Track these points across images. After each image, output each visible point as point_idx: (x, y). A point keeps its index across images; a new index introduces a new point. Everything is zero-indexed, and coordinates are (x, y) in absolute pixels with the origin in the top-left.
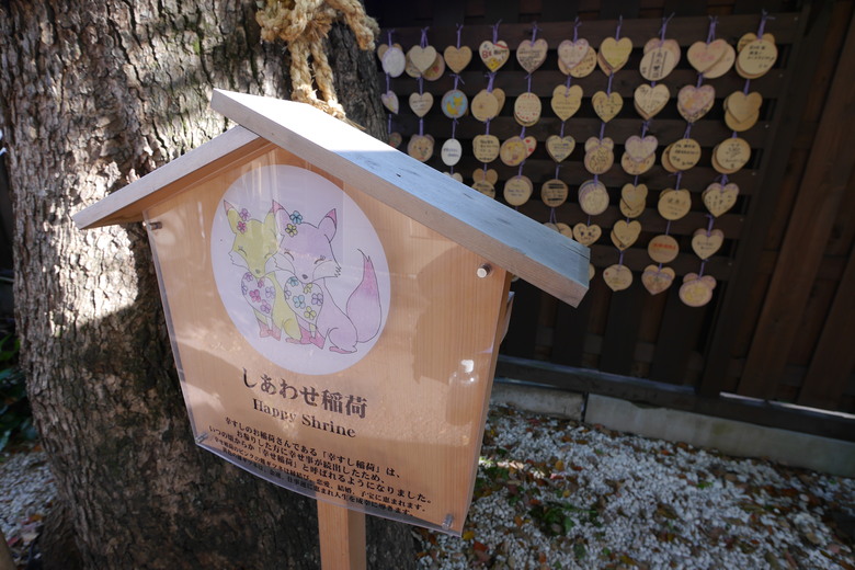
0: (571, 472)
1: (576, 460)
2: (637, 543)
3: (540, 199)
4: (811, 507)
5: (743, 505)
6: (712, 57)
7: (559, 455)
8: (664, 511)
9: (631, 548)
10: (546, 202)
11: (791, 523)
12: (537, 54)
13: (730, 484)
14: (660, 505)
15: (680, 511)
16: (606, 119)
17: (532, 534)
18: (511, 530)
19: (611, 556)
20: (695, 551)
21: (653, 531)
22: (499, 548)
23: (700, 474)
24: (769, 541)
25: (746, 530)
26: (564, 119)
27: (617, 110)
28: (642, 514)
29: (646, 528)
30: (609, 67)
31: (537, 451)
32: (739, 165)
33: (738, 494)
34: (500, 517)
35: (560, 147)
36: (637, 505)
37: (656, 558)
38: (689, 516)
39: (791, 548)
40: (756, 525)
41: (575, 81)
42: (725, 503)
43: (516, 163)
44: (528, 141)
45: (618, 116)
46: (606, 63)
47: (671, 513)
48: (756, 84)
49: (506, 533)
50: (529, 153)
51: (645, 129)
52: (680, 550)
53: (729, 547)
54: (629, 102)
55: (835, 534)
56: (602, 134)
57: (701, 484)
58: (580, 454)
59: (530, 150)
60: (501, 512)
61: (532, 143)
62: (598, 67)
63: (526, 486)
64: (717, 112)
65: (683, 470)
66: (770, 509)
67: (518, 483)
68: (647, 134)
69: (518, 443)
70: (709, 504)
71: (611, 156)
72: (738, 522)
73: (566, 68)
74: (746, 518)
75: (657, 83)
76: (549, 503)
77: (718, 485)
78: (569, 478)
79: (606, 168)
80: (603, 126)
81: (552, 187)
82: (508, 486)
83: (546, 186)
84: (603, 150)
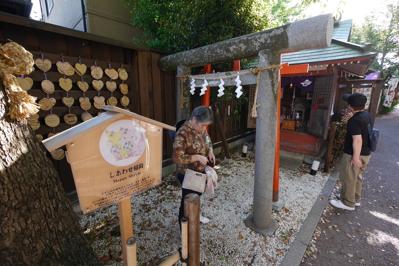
0: (114, 216)
1: (113, 212)
2: (144, 217)
3: (64, 122)
4: (168, 184)
5: (158, 192)
6: (112, 74)
7: (107, 214)
8: (144, 206)
9: (143, 219)
10: (68, 123)
11: (167, 189)
12: (47, 65)
13: (153, 190)
14: (143, 206)
15: (147, 203)
16: (85, 91)
17: (116, 240)
18: (109, 245)
19: (141, 225)
20: (156, 209)
21: (145, 212)
22: (110, 251)
23: (146, 192)
24: (166, 195)
25: (161, 197)
26: (67, 91)
27: (87, 88)
28: (140, 210)
29: (143, 213)
30: (81, 73)
31: (98, 219)
32: (128, 104)
33: (155, 191)
34: (102, 245)
35: (68, 101)
36: (137, 209)
37: (150, 216)
38: (150, 203)
39: (170, 193)
40: (162, 194)
41: (67, 77)
42: (155, 194)
43: (48, 109)
44: (52, 100)
45: (88, 90)
46: (78, 71)
47: (146, 205)
48: (125, 82)
49: (108, 247)
50: (54, 105)
51: (99, 94)
52: (153, 211)
53: (161, 202)
54: (91, 85)
55: (174, 186)
56: (84, 96)
57: (148, 194)
58: (113, 209)
59: (54, 103)
60: (101, 244)
61: (54, 100)
62: (75, 72)
63: (103, 231)
64: (118, 89)
65: (142, 194)
66: (163, 189)
67: (100, 232)
68: (100, 96)
69: (89, 222)
70: (152, 197)
71: (90, 103)
72: (159, 196)
73: (62, 71)
74: (160, 194)
75: (99, 80)
76: (114, 229)
77: (151, 192)
78: (114, 218)
79: (89, 108)
80: (84, 93)
81: (69, 117)
82: (97, 236)
83: (66, 117)
84: (86, 101)
